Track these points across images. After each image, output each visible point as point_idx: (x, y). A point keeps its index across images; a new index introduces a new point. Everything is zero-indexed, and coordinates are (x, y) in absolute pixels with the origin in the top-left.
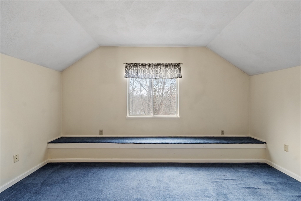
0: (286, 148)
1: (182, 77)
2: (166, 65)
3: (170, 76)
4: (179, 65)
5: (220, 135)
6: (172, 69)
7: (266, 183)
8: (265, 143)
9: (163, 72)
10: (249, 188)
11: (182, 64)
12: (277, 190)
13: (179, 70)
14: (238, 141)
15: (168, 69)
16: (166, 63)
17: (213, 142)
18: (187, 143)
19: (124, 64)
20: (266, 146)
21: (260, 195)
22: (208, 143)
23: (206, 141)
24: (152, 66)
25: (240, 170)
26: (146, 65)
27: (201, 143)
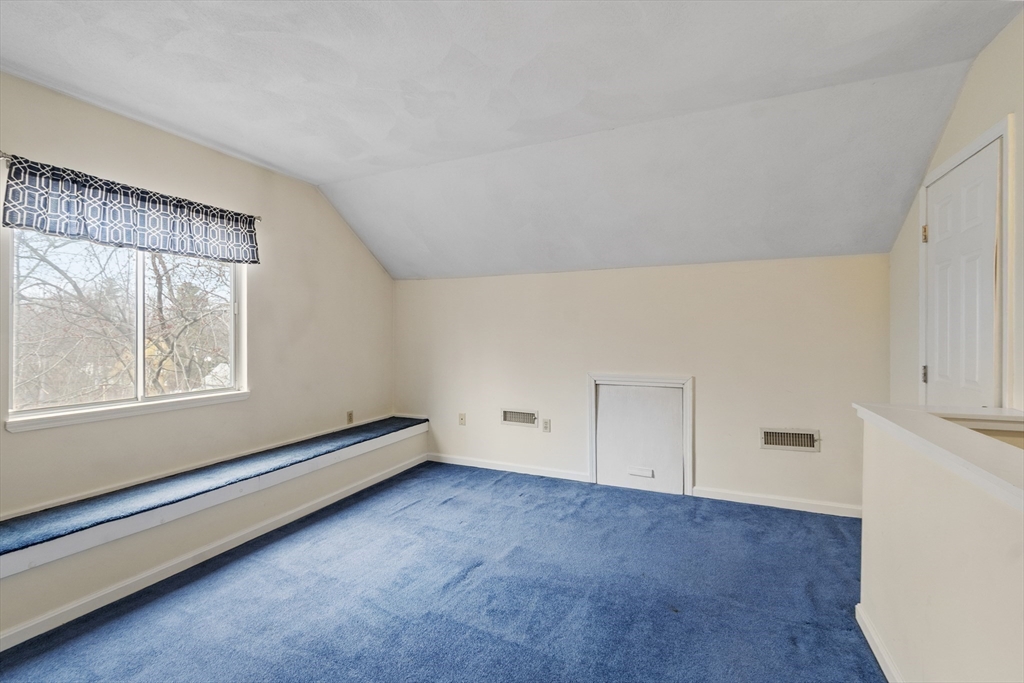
0: (462, 419)
1: (260, 261)
2: (208, 212)
3: (223, 252)
4: (250, 221)
5: (346, 426)
6: (230, 228)
7: (455, 486)
8: (427, 420)
9: (198, 233)
10: (445, 502)
11: (259, 218)
12: (473, 487)
13: (251, 236)
14: (389, 428)
15: (215, 225)
16: (225, 209)
17: (352, 442)
18: (301, 462)
19: (4, 155)
20: (429, 426)
21: (464, 503)
22: (343, 447)
23: (339, 443)
24: (154, 202)
25: (409, 486)
26: (126, 191)
27: (329, 452)
